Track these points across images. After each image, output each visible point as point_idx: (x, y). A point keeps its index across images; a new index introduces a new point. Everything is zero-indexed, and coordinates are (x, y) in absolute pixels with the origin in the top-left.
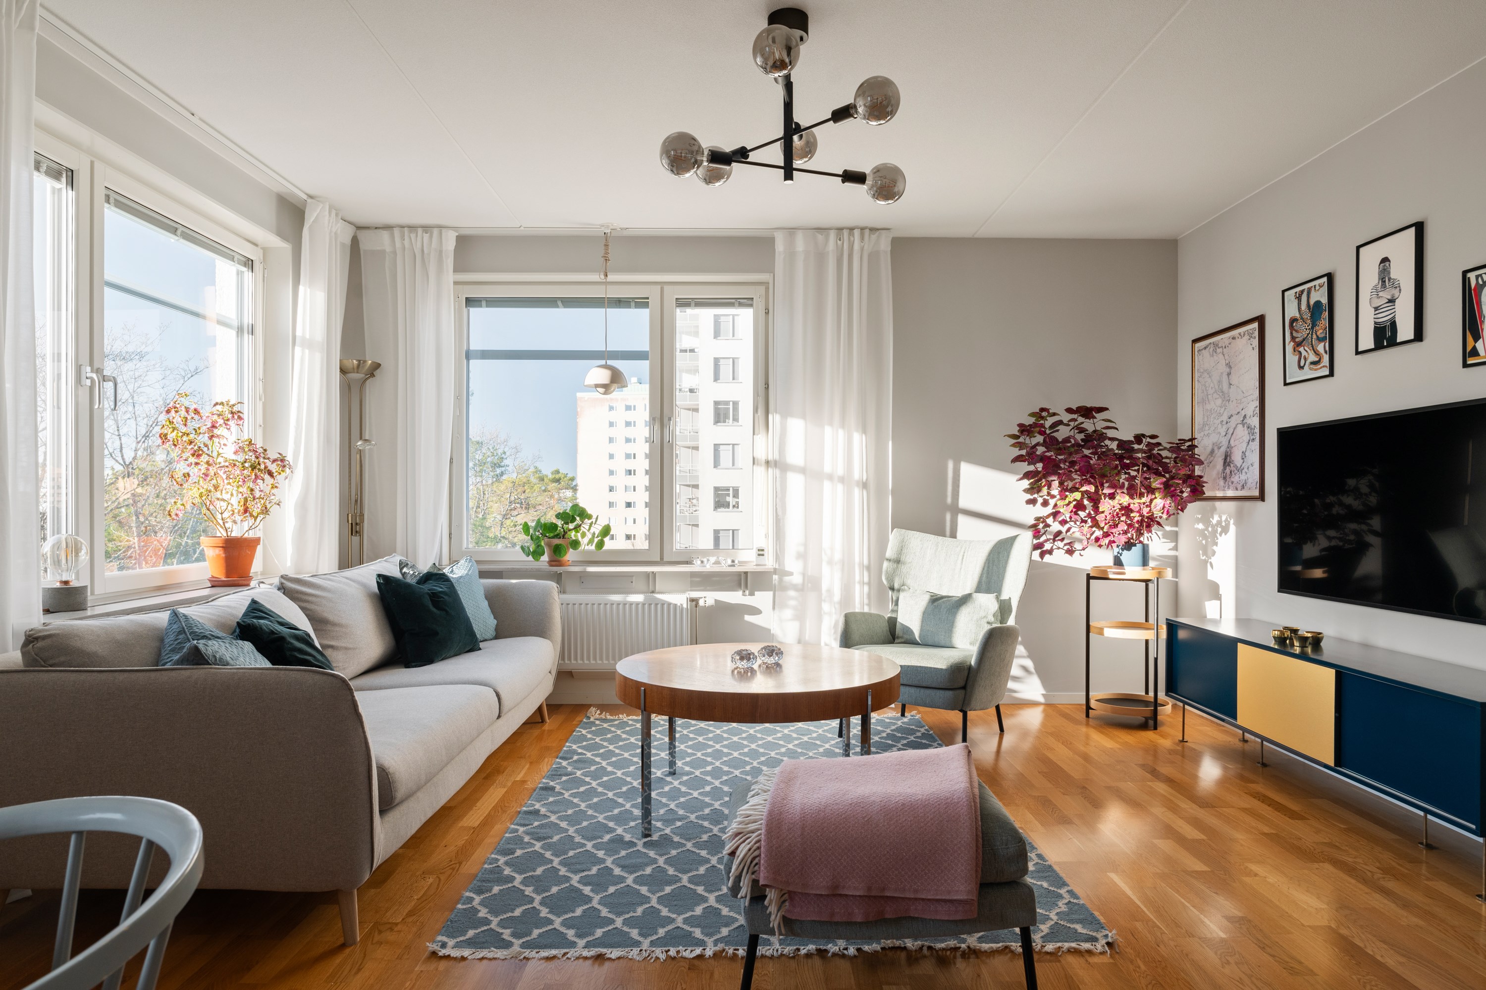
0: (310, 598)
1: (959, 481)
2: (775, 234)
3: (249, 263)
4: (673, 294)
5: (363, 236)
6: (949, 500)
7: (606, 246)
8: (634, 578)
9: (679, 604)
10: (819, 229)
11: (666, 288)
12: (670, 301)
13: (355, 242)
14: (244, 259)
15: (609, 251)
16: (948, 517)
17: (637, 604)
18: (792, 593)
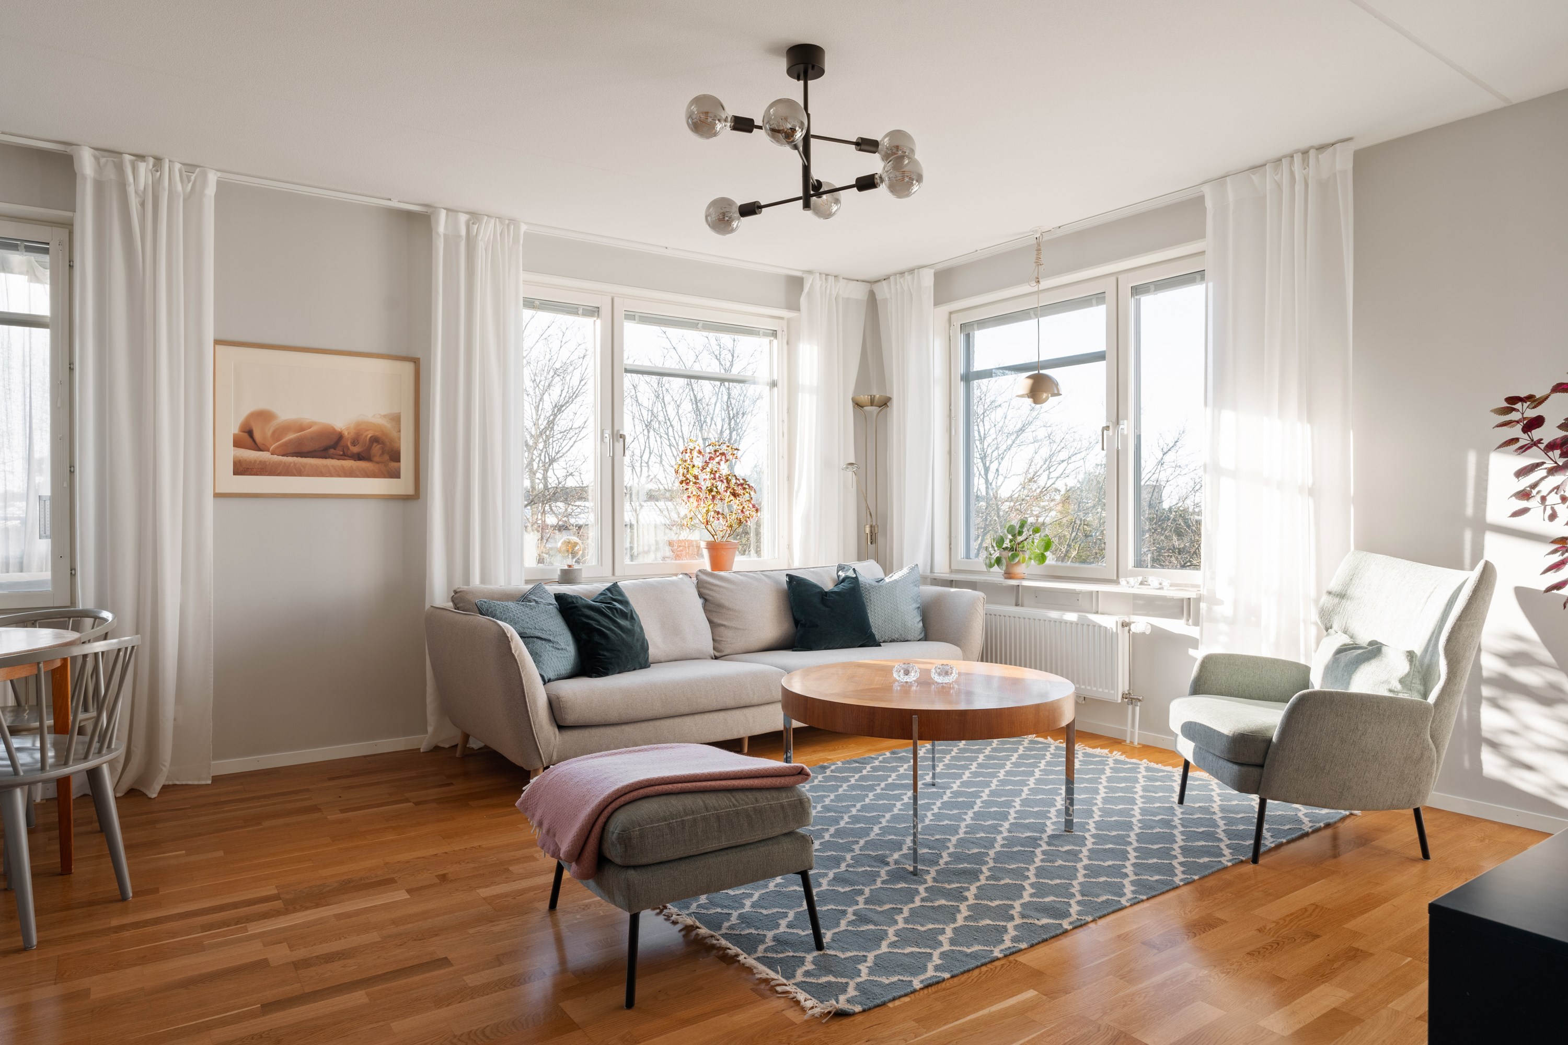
0: (715, 588)
1: (1487, 481)
2: (1202, 189)
3: (774, 334)
4: (1127, 283)
5: (877, 288)
6: (1470, 511)
7: (1038, 250)
8: (1080, 595)
9: (1109, 628)
10: (1254, 168)
11: (1121, 277)
12: (1126, 290)
13: (872, 296)
14: (771, 332)
15: (1041, 256)
16: (1468, 536)
17: (1071, 623)
18: (1223, 627)
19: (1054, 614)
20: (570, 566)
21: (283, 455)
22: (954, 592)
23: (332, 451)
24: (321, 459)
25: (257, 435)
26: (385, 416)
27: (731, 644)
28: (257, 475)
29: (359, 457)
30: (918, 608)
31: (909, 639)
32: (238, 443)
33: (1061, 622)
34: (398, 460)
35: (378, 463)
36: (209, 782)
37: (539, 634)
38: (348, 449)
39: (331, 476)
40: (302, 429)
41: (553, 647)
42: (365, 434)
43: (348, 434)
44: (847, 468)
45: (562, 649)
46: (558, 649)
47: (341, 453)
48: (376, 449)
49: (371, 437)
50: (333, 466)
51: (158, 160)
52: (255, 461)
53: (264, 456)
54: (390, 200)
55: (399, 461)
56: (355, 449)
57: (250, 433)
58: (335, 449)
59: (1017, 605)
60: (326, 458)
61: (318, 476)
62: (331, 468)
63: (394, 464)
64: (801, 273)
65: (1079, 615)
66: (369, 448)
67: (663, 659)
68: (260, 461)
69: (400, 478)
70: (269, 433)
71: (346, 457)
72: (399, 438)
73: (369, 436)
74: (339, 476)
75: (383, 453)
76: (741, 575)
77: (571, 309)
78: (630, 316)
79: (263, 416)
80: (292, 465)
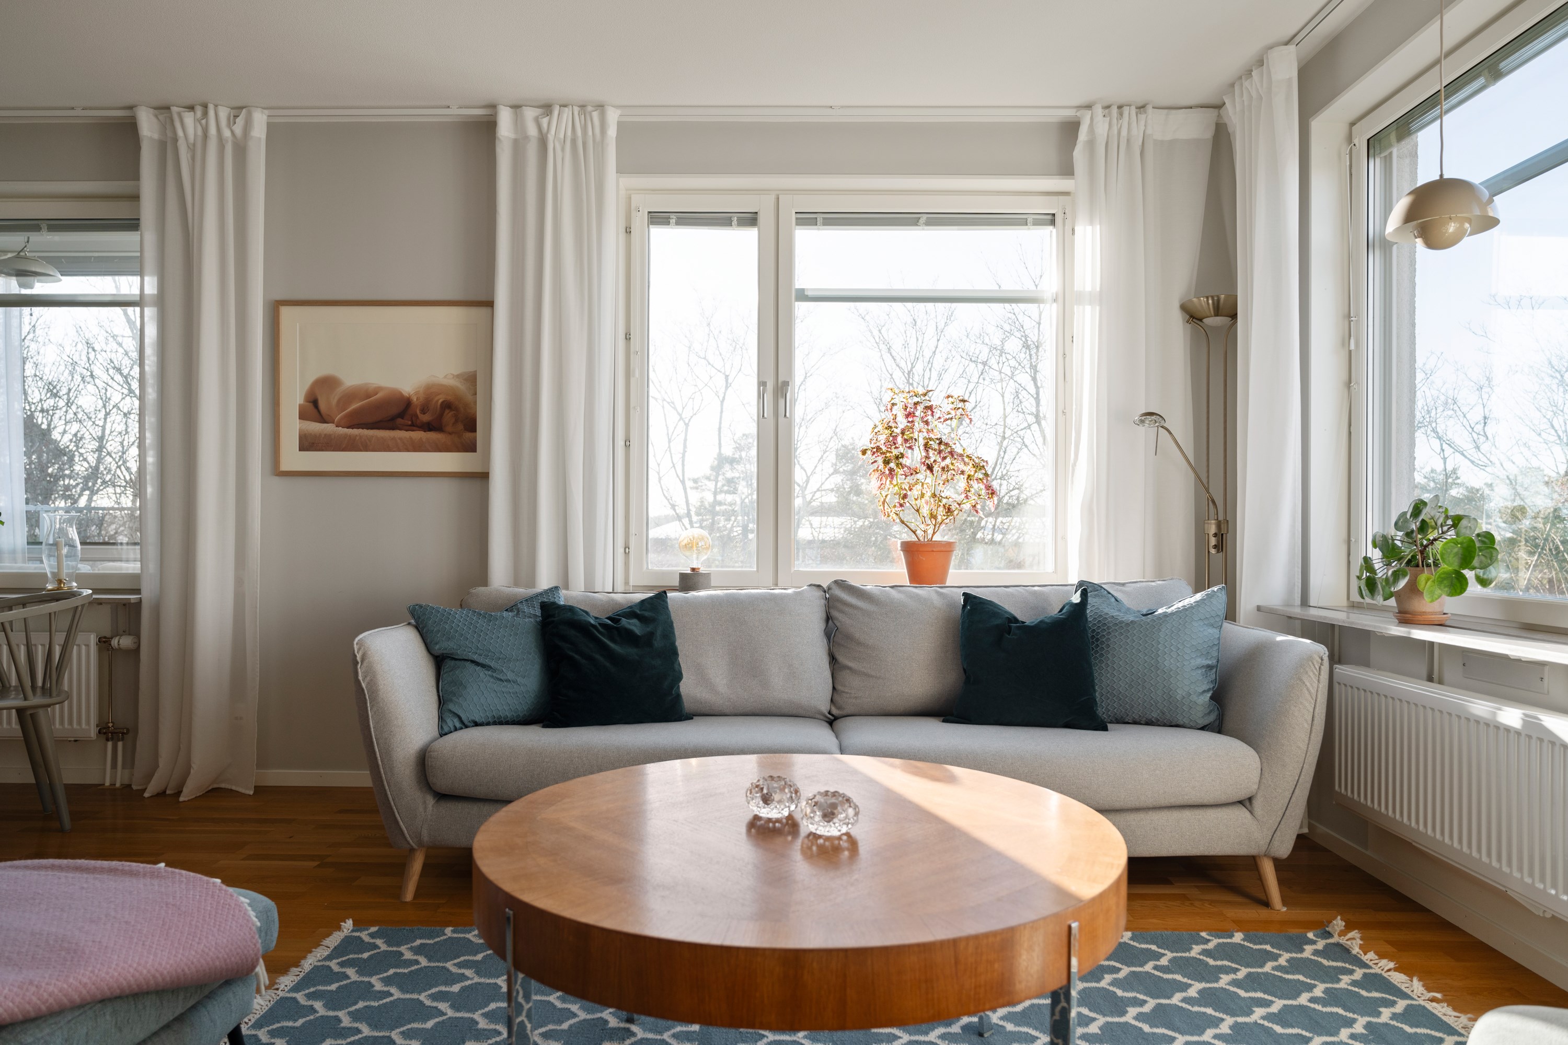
3: (1052, 220)
14: (1047, 217)
19: (1480, 707)
20: (693, 569)
21: (348, 428)
22: (1282, 642)
23: (399, 421)
24: (388, 431)
25: (322, 405)
26: (458, 376)
27: (856, 698)
28: (322, 450)
29: (428, 427)
30: (1209, 667)
31: (1181, 723)
32: (303, 416)
33: (1488, 725)
34: (473, 429)
35: (450, 434)
36: (251, 793)
37: (475, 657)
38: (417, 417)
39: (399, 450)
40: (368, 396)
41: (492, 677)
42: (436, 399)
43: (417, 399)
44: (1142, 422)
45: (508, 681)
46: (501, 680)
47: (410, 423)
48: (448, 416)
49: (443, 402)
50: (400, 439)
51: (205, 107)
52: (320, 435)
53: (328, 428)
54: (449, 107)
55: (475, 431)
56: (425, 418)
57: (315, 403)
58: (403, 418)
59: (1430, 679)
60: (393, 429)
61: (385, 451)
62: (399, 441)
63: (468, 435)
64: (1075, 110)
65: (1525, 715)
66: (441, 415)
67: (727, 711)
68: (325, 435)
69: (475, 451)
70: (334, 401)
71: (414, 428)
72: (475, 402)
73: (440, 401)
74: (408, 450)
75: (456, 421)
76: (900, 592)
77: (721, 220)
78: (808, 219)
79: (327, 383)
80: (358, 438)
